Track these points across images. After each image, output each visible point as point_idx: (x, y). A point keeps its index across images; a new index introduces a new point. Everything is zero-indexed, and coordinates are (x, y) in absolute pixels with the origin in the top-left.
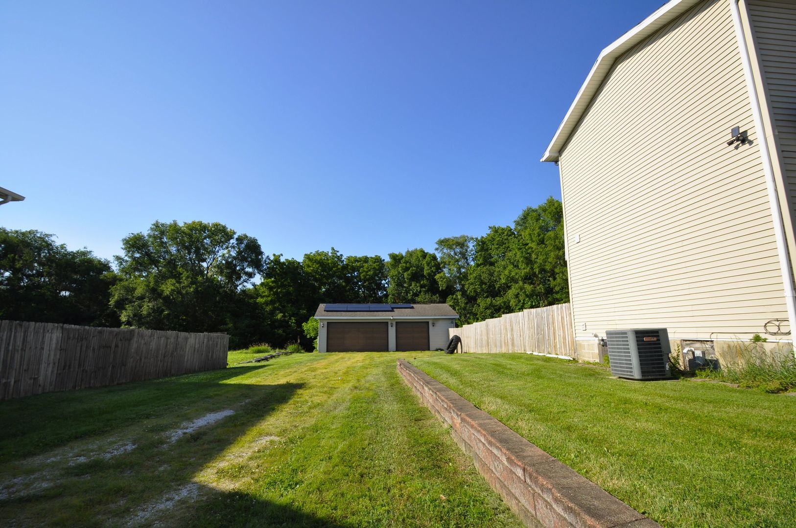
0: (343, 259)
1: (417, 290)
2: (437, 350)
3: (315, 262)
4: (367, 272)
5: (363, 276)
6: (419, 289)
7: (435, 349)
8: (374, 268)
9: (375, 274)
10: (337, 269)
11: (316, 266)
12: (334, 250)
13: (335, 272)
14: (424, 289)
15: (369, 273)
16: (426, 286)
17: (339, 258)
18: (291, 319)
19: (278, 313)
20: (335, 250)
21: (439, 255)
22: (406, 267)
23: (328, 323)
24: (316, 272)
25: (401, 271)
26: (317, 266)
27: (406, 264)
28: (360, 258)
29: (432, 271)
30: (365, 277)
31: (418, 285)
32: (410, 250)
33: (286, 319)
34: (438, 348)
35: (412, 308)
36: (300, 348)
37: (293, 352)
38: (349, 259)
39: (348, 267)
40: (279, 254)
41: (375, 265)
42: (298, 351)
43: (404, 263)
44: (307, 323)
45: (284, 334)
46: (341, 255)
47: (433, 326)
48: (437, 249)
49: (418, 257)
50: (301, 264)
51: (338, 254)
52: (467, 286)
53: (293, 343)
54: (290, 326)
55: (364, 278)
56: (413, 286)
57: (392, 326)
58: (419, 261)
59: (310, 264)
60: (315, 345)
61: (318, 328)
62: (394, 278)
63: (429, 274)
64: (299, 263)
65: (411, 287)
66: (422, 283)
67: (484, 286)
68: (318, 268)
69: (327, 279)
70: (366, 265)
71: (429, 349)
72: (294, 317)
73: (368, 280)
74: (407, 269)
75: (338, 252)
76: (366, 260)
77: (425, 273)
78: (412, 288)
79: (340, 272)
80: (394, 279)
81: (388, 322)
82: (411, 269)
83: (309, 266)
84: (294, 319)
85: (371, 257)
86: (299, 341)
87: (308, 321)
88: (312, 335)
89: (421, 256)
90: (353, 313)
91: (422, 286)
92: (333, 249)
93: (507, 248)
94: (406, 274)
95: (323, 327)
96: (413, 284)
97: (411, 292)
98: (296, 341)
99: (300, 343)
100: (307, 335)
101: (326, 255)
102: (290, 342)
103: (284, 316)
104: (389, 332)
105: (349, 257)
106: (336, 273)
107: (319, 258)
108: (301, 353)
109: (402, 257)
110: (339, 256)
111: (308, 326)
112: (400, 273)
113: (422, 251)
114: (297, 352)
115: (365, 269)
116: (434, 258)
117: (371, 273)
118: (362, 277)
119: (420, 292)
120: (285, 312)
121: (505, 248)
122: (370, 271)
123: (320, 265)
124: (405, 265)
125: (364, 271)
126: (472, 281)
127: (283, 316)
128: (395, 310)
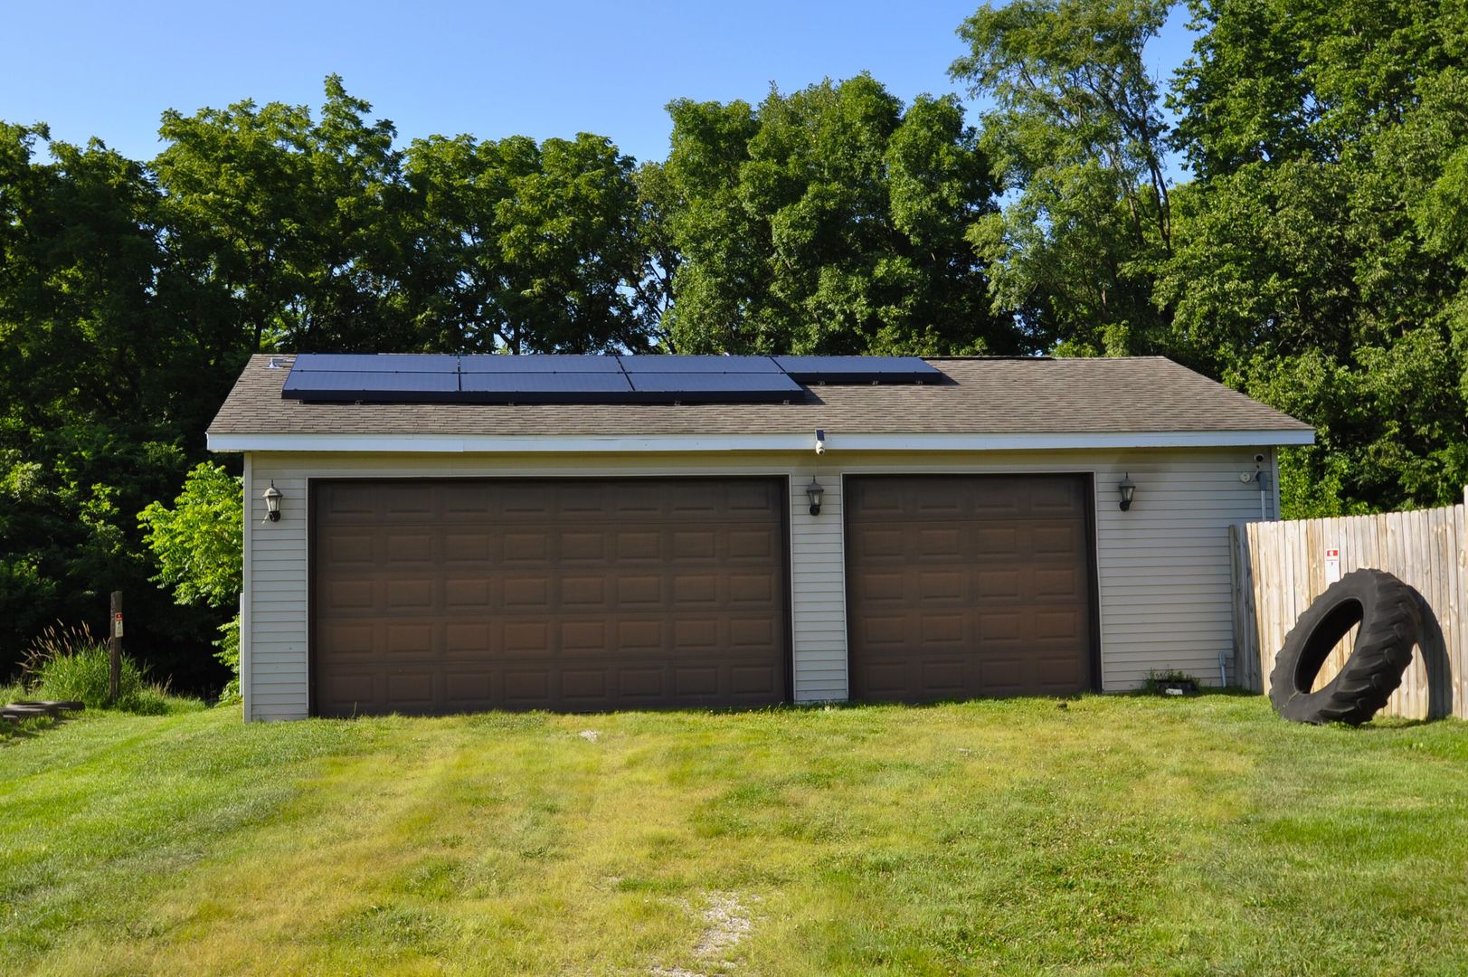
0: (397, 145)
1: (850, 318)
2: (1156, 687)
3: (229, 159)
4: (537, 222)
5: (515, 243)
6: (861, 308)
7: (1136, 679)
8: (575, 200)
9: (585, 239)
10: (359, 207)
11: (232, 181)
12: (340, 91)
13: (349, 225)
14: (894, 310)
15: (546, 230)
16: (909, 291)
17: (376, 142)
18: (86, 494)
19: (14, 460)
20: (349, 94)
21: (978, 109)
22: (782, 180)
23: (315, 485)
24: (237, 218)
25: (748, 206)
26: (241, 180)
27: (782, 161)
28: (489, 150)
29: (942, 204)
30: (526, 254)
31: (856, 283)
32: (787, 91)
33: (63, 493)
34: (1161, 669)
35: (937, 379)
36: (127, 668)
37: (77, 707)
38: (424, 150)
39: (422, 194)
40: (28, 123)
41: (582, 180)
42: (112, 697)
43: (765, 155)
44: (170, 505)
45: (50, 585)
46: (387, 125)
47: (1125, 506)
48: (962, 69)
49: (846, 127)
50: (147, 176)
51: (369, 121)
52: (1171, 281)
53: (72, 645)
54: (84, 535)
55: (522, 257)
56: (823, 293)
57: (815, 510)
58: (855, 148)
59: (201, 170)
60: (226, 656)
61: (240, 536)
62: (708, 245)
63: (922, 222)
64: (134, 169)
65: (810, 302)
66: (880, 271)
67: (1273, 283)
68: (246, 196)
69: (307, 264)
70: (528, 185)
71: (1093, 684)
72: (107, 483)
73: (543, 268)
74: (788, 191)
75: (364, 107)
76: (524, 157)
77: (900, 215)
78: (819, 305)
79: (375, 217)
80: (709, 254)
81: (782, 481)
82: (812, 189)
83: (192, 185)
84: (111, 497)
85: (558, 144)
86: (118, 628)
87: (179, 492)
88: (209, 583)
89: (867, 119)
90: (511, 409)
91: (881, 293)
92: (335, 87)
93: (1424, 47)
94: (780, 224)
95: (275, 516)
96: (827, 278)
97: (813, 329)
98: (102, 631)
99: (124, 641)
100: (172, 587)
101: (293, 119)
102: (59, 634)
103: (48, 479)
104: (795, 559)
105: (426, 144)
106: (355, 225)
107: (247, 140)
108: (135, 708)
109: (752, 128)
110: (369, 133)
111: (177, 526)
112: (743, 213)
113: (868, 88)
114: (106, 706)
115: (527, 207)
116: (946, 121)
117: (560, 225)
118: (510, 255)
119: (873, 324)
120: (53, 453)
121: (1402, 51)
122: (551, 213)
123: (261, 179)
124: (772, 166)
125: (519, 216)
126: (1198, 250)
127: (41, 480)
128: (819, 390)
